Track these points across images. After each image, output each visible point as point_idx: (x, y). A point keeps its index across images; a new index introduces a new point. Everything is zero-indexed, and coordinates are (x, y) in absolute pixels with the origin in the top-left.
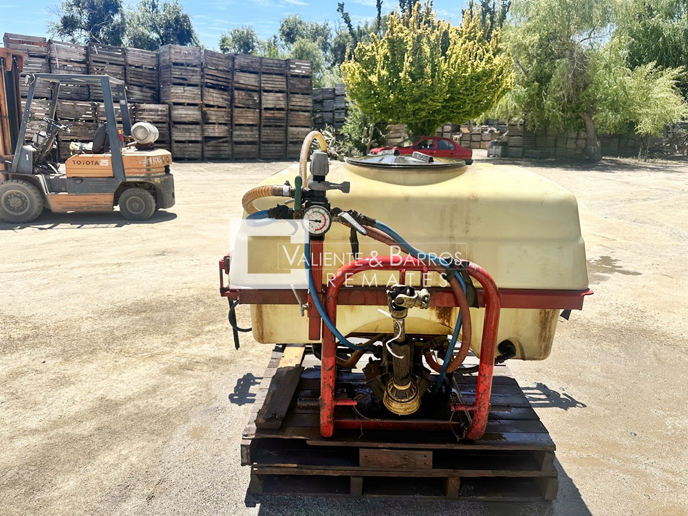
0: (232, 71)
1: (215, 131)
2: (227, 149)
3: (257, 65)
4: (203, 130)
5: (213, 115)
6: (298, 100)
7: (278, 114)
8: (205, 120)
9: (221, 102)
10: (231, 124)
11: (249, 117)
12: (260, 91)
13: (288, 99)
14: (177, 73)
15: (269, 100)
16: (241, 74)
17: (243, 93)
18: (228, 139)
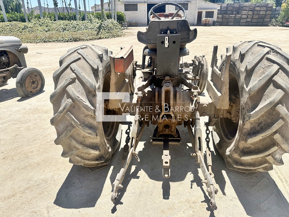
0: (255, 7)
1: (249, 20)
2: (250, 23)
3: (260, 5)
4: (246, 20)
5: (249, 17)
6: (268, 13)
7: (263, 16)
8: (247, 17)
9: (251, 14)
10: (252, 18)
11: (257, 17)
12: (260, 11)
13: (266, 12)
14: (244, 8)
15: (261, 13)
16: (257, 7)
17: (256, 12)
18: (251, 22)
